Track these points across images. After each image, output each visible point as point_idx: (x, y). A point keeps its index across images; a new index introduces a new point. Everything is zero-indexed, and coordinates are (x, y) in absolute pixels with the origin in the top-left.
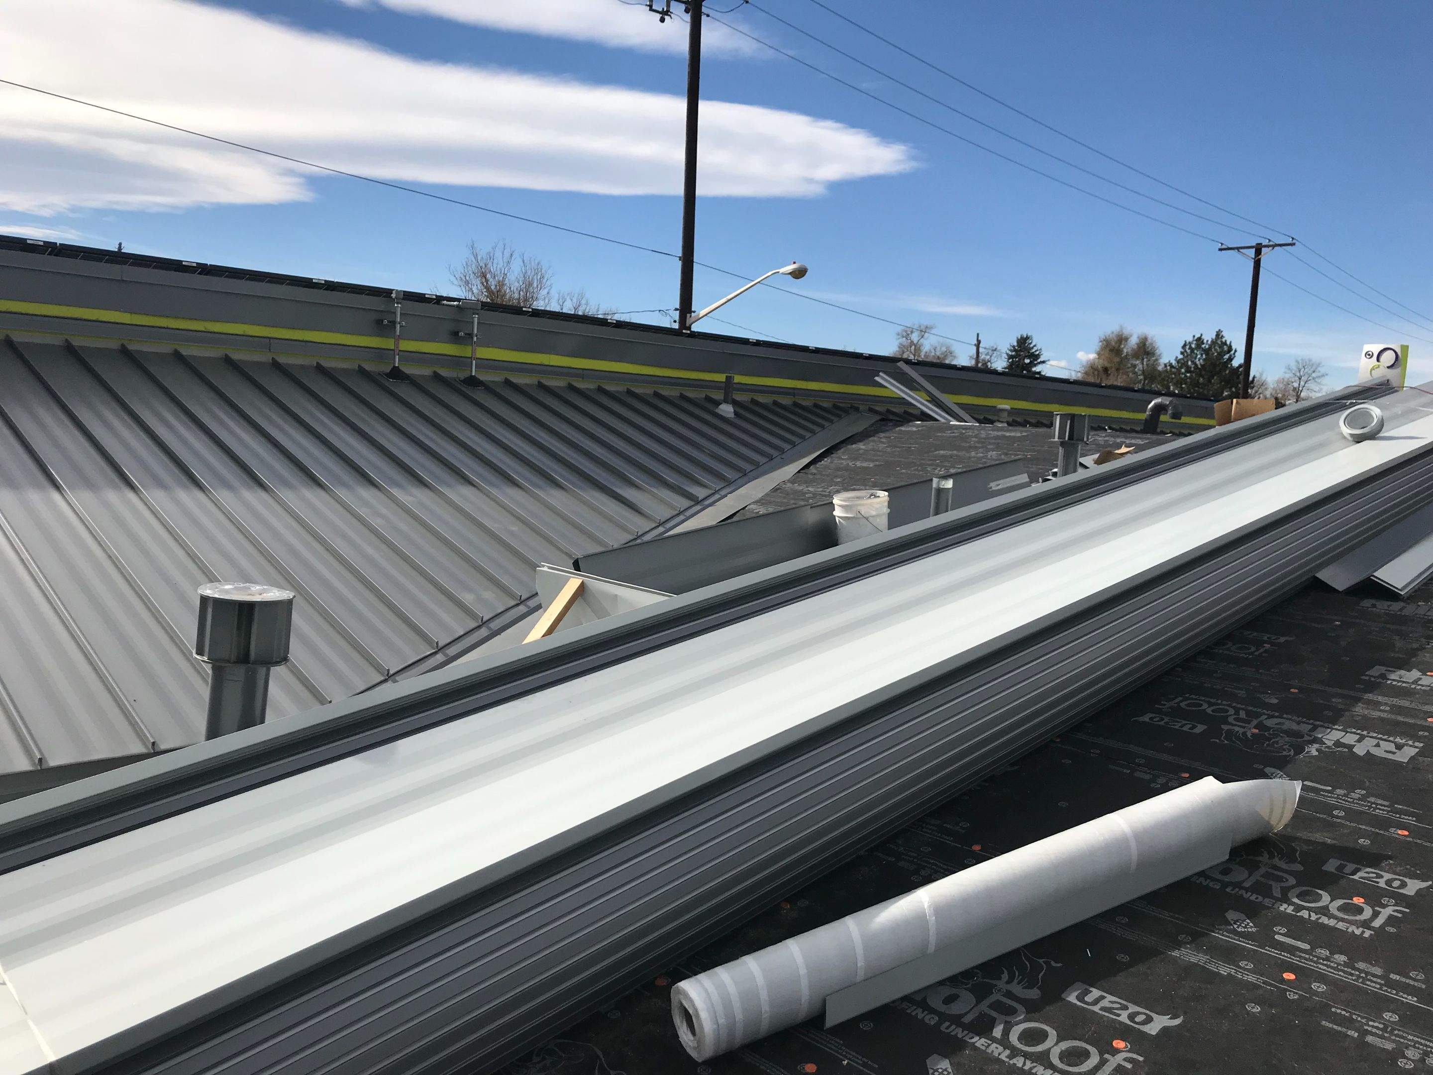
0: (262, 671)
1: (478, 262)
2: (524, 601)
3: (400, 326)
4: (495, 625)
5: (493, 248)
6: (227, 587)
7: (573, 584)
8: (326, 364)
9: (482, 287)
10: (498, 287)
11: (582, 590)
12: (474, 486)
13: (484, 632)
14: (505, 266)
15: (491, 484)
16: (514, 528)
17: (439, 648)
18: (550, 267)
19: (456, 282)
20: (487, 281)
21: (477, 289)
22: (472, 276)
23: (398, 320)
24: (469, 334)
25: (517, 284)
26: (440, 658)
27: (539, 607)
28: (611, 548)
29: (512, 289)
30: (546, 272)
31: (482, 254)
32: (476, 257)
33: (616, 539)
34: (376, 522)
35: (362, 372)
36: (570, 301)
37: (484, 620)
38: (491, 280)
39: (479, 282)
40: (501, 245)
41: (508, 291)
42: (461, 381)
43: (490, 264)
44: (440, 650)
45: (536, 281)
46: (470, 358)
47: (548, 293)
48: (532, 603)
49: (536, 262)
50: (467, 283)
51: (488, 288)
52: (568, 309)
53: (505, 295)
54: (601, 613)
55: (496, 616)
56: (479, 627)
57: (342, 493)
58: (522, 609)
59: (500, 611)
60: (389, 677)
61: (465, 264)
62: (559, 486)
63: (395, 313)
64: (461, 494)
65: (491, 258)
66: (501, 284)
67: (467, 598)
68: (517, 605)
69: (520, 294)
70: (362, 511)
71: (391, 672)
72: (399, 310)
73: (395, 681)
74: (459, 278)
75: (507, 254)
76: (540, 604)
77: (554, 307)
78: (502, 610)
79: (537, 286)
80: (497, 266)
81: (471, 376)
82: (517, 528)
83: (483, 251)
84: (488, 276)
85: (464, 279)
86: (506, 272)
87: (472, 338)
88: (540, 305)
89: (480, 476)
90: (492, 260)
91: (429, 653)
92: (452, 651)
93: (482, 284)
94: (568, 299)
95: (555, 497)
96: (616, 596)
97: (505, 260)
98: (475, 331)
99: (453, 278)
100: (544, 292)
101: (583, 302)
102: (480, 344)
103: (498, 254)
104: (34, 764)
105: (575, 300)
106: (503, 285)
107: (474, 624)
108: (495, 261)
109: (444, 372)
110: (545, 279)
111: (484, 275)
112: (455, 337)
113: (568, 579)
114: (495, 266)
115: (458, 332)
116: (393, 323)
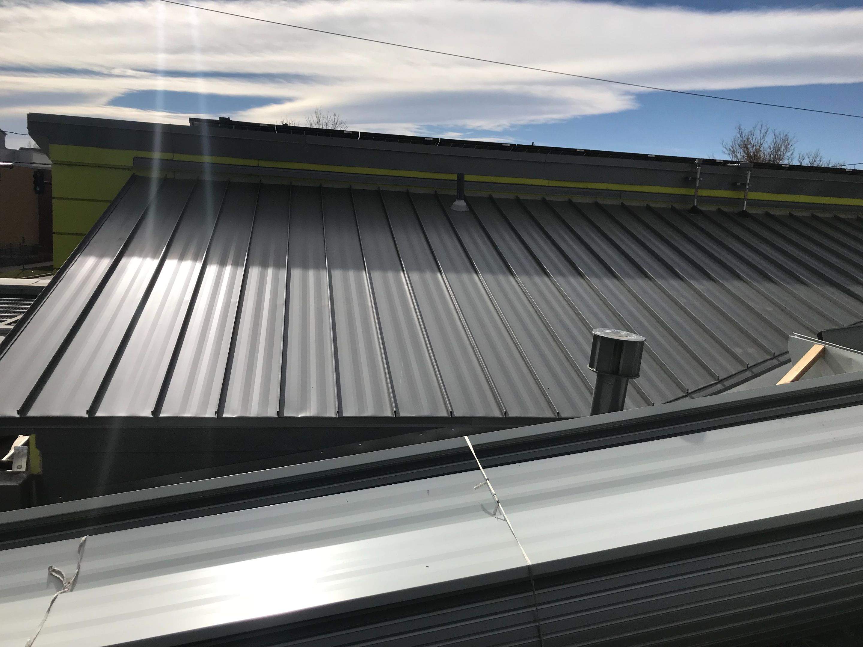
0: (624, 380)
1: (742, 138)
2: (777, 356)
3: (699, 181)
4: (756, 370)
5: (753, 128)
6: (608, 331)
7: (817, 349)
8: (652, 205)
9: (744, 154)
10: (755, 153)
11: (823, 354)
12: (744, 281)
13: (748, 374)
14: (761, 138)
15: (755, 280)
16: (769, 309)
17: (719, 380)
18: (794, 137)
19: (726, 152)
20: (748, 149)
21: (741, 155)
22: (738, 146)
23: (698, 177)
24: (743, 184)
25: (769, 150)
26: (719, 387)
27: (789, 361)
28: (842, 327)
29: (765, 154)
30: (791, 141)
31: (746, 132)
32: (741, 134)
33: (846, 321)
34: (681, 301)
35: (673, 209)
36: (808, 159)
37: (749, 366)
38: (751, 149)
39: (742, 151)
40: (759, 126)
41: (762, 155)
42: (736, 214)
43: (751, 138)
44: (720, 381)
45: (783, 147)
46: (743, 199)
47: (791, 155)
48: (782, 359)
49: (785, 134)
50: (734, 151)
51: (748, 154)
52: (806, 163)
53: (759, 158)
54: (838, 370)
55: (756, 364)
56: (745, 370)
57: (660, 282)
58: (775, 362)
59: (759, 361)
60: (688, 394)
61: (733, 139)
62: (803, 283)
63: (696, 173)
64: (735, 286)
65: (751, 134)
66: (758, 151)
67: (738, 351)
68: (771, 359)
69: (770, 157)
70: (673, 294)
71: (690, 391)
72: (699, 170)
73: (692, 398)
74: (728, 149)
75: (763, 131)
76: (790, 359)
77: (796, 163)
78: (761, 361)
79: (784, 150)
80: (756, 139)
81: (743, 211)
82: (772, 309)
83: (746, 130)
84: (749, 146)
85: (731, 149)
86: (762, 142)
87: (746, 186)
88: (785, 162)
89: (748, 275)
90: (752, 136)
91: (713, 383)
92: (727, 383)
93: (744, 152)
94: (806, 158)
95: (800, 290)
96: (851, 359)
97: (762, 135)
98: (748, 182)
99: (725, 150)
100: (788, 154)
101: (818, 159)
102: (752, 190)
103: (757, 132)
104: (502, 414)
105: (811, 158)
106: (759, 151)
107: (741, 368)
108: (755, 136)
109: (725, 209)
110: (790, 145)
111: (746, 146)
112: (734, 187)
113: (813, 345)
114: (754, 139)
115: (736, 183)
116: (695, 179)
